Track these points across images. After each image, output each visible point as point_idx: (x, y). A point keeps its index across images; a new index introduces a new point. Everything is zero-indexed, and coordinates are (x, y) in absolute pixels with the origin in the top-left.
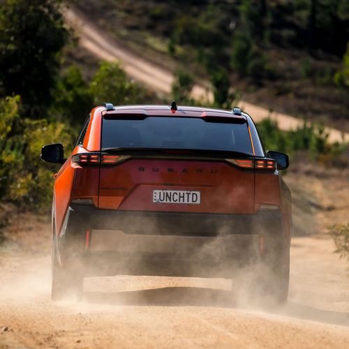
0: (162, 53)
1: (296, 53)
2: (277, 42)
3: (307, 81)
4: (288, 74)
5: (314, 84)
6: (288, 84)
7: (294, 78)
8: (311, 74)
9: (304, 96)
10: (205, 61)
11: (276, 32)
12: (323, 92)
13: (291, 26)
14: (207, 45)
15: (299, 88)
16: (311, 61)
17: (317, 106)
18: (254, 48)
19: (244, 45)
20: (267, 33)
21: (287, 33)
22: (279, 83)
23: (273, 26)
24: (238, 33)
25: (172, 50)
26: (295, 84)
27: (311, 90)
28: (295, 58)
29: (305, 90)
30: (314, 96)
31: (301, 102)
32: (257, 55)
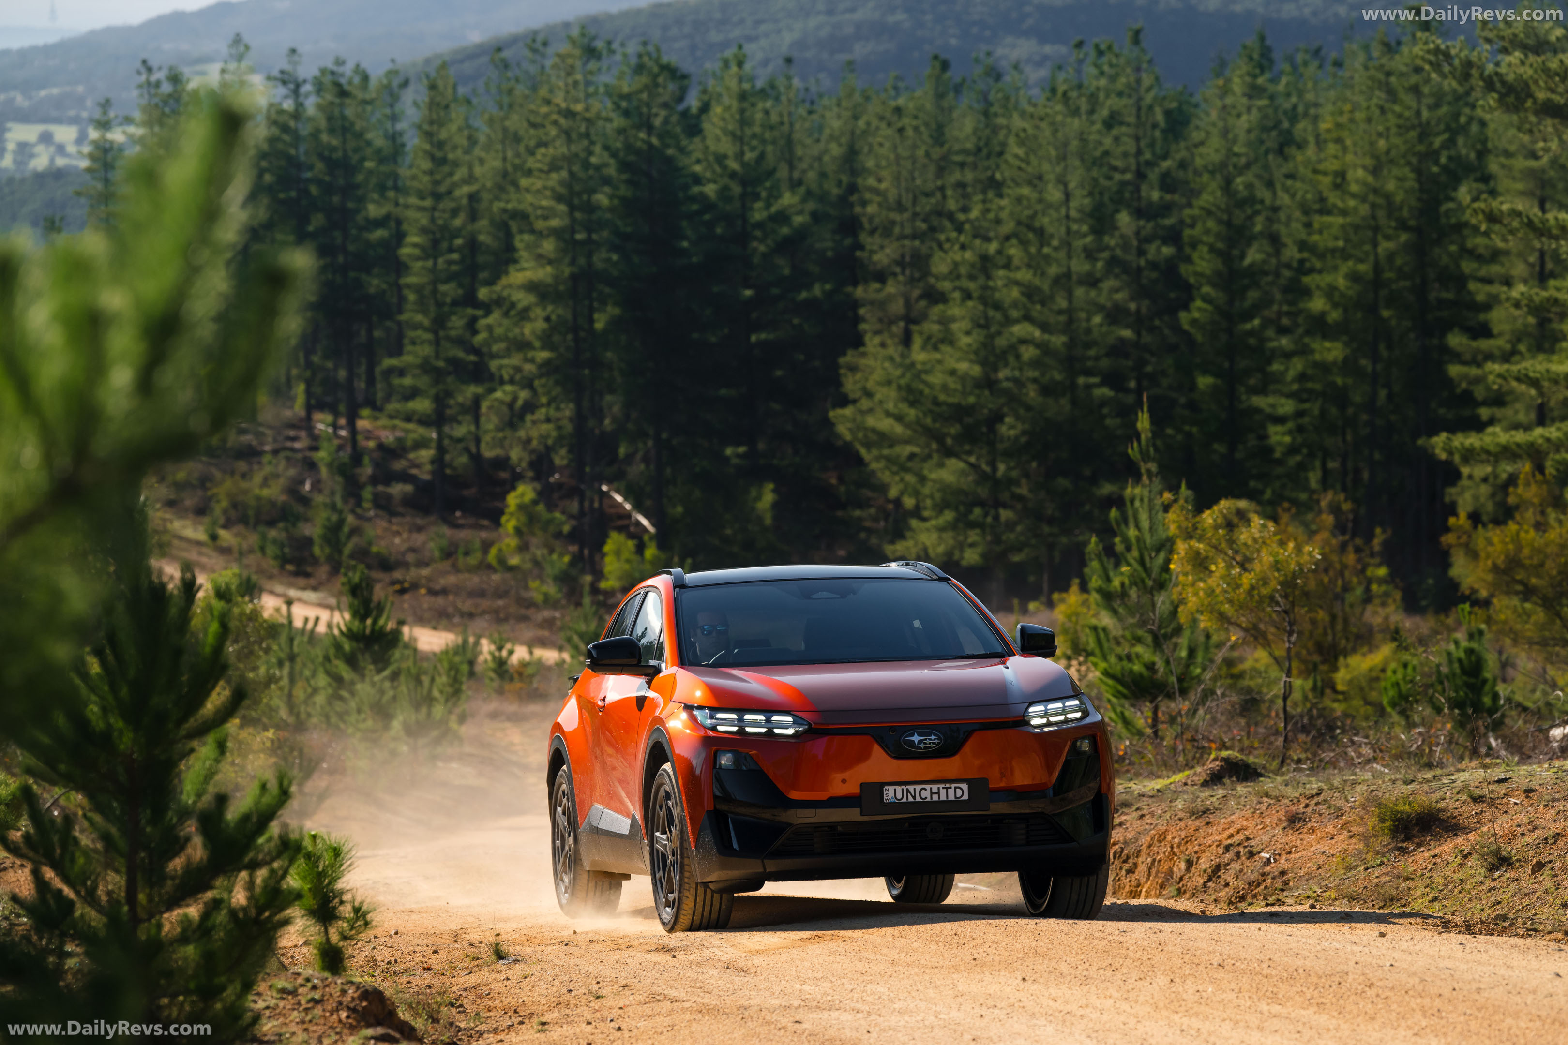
0: (198, 543)
1: (419, 521)
2: (384, 505)
3: (446, 565)
4: (411, 558)
5: (456, 569)
6: (413, 574)
7: (422, 563)
8: (449, 554)
9: (444, 592)
10: (271, 550)
11: (381, 488)
12: (474, 581)
13: (404, 477)
14: (271, 523)
15: (429, 579)
16: (446, 530)
17: (467, 605)
18: (350, 519)
19: (335, 518)
20: (367, 493)
21: (398, 489)
22: (398, 575)
23: (374, 480)
24: (319, 499)
25: (214, 537)
26: (425, 572)
27: (451, 580)
28: (419, 529)
29: (443, 582)
30: (457, 590)
31: (440, 601)
32: (355, 531)
